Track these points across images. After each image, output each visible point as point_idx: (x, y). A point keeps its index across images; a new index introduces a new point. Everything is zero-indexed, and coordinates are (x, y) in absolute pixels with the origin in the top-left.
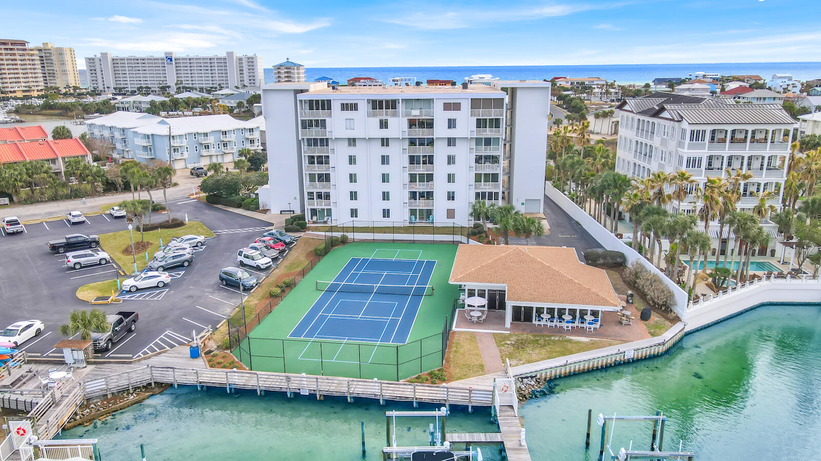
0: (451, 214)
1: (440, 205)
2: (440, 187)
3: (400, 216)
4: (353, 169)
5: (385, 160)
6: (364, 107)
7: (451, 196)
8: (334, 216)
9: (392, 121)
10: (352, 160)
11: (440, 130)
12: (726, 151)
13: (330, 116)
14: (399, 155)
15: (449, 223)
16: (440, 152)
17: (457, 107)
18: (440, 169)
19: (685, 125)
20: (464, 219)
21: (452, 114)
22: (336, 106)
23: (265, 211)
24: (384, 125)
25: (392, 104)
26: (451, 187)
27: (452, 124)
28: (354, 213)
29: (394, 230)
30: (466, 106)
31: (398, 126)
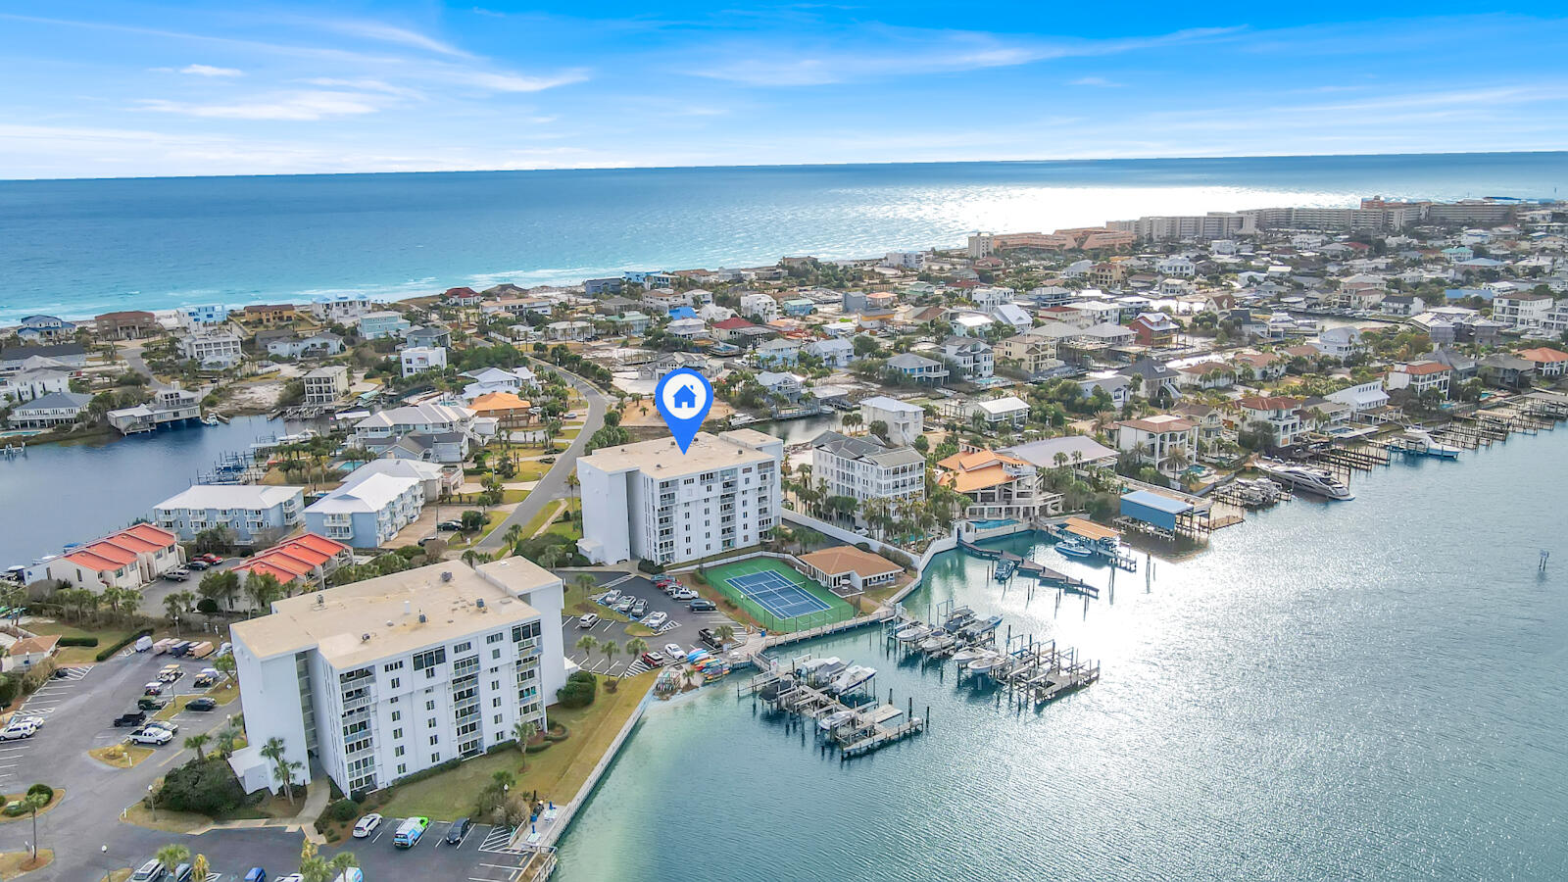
0: (746, 538)
1: (740, 533)
2: (739, 521)
3: (717, 547)
4: (687, 522)
5: (707, 511)
6: (697, 480)
7: (745, 527)
8: (676, 557)
9: (714, 486)
10: (687, 515)
11: (741, 486)
12: (900, 479)
13: (678, 490)
14: (715, 507)
15: (747, 544)
16: (739, 499)
17: (750, 470)
18: (739, 509)
19: (880, 467)
20: (754, 540)
21: (747, 475)
22: (681, 483)
23: (599, 564)
24: (709, 489)
25: (710, 476)
26: (745, 521)
27: (747, 481)
28: (688, 551)
29: (715, 557)
30: (755, 469)
31: (718, 489)
